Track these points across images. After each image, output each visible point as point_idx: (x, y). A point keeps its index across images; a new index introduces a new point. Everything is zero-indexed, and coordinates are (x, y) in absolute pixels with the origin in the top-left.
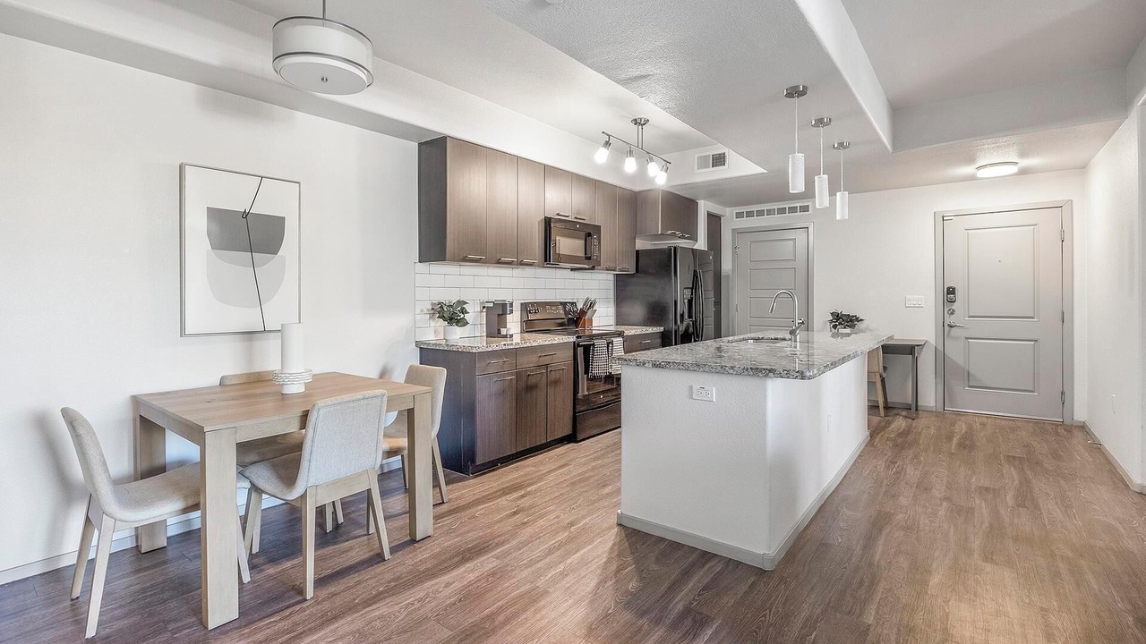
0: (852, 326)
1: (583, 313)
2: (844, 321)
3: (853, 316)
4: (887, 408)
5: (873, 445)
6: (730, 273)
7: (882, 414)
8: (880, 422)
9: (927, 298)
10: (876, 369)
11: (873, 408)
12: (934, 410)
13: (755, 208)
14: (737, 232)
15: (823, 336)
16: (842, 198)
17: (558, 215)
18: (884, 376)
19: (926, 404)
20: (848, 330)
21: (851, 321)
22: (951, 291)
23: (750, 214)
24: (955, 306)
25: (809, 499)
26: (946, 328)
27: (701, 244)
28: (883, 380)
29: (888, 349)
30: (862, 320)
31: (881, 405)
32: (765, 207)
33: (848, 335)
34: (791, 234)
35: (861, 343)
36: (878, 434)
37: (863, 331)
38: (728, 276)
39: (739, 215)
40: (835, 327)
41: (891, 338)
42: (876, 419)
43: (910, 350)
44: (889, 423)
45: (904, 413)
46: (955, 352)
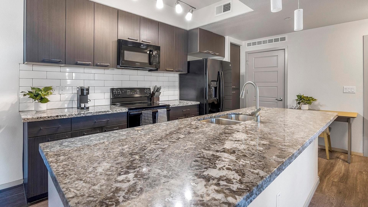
0: (310, 103)
1: (153, 94)
2: (305, 100)
3: (310, 97)
4: (331, 151)
5: (321, 191)
6: (244, 74)
7: (328, 158)
8: (327, 164)
9: (357, 87)
12: (362, 155)
13: (256, 40)
14: (248, 53)
17: (129, 39)
18: (329, 134)
19: (357, 151)
20: (307, 105)
21: (309, 100)
23: (254, 44)
27: (227, 58)
28: (329, 137)
30: (315, 100)
31: (327, 149)
32: (262, 40)
34: (275, 53)
36: (325, 177)
38: (243, 76)
39: (249, 45)
40: (299, 103)
42: (324, 161)
43: (347, 120)
44: (333, 166)
45: (342, 157)
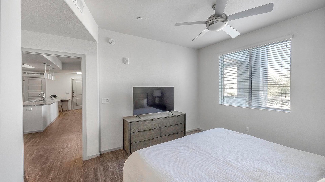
0: (56, 97)
2: (53, 96)
9: (70, 92)
10: (60, 104)
11: (60, 112)
13: (30, 72)
14: (24, 77)
15: (48, 100)
16: (53, 77)
19: (70, 109)
20: (55, 98)
21: (55, 96)
22: (74, 91)
24: (74, 93)
25: (48, 124)
26: (73, 97)
28: (62, 106)
29: (63, 101)
31: (61, 111)
33: (55, 99)
34: (40, 79)
35: (57, 100)
37: (58, 98)
39: (25, 73)
40: (52, 98)
41: (63, 99)
43: (67, 101)
44: (63, 113)
45: (66, 111)
46: (74, 100)
